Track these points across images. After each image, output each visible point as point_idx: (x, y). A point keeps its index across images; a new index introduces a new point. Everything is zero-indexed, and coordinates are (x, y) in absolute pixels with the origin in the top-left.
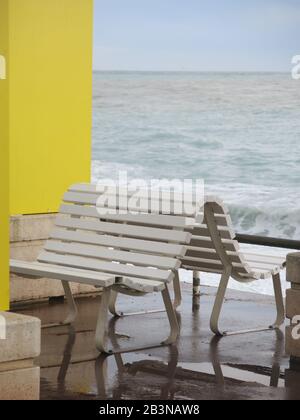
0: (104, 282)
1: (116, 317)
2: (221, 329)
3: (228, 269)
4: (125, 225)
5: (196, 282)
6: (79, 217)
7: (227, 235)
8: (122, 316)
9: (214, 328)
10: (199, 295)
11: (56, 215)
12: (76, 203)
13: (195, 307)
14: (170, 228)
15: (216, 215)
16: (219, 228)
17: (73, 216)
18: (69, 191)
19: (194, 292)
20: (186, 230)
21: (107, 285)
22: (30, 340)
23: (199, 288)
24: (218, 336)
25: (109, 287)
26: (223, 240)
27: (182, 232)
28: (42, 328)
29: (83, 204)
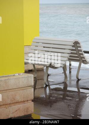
0: (46, 65)
1: (48, 75)
2: (79, 78)
3: (81, 61)
4: (51, 49)
5: (70, 65)
6: (37, 46)
7: (81, 51)
8: (50, 75)
9: (77, 78)
10: (71, 69)
11: (30, 46)
12: (36, 42)
13: (70, 72)
14: (65, 49)
15: (78, 45)
16: (79, 49)
17: (36, 46)
18: (34, 39)
19: (70, 68)
20: (69, 49)
21: (47, 66)
22: (31, 81)
23: (71, 67)
24: (79, 80)
25: (48, 66)
26: (80, 52)
27: (68, 50)
28: (34, 78)
29: (39, 43)
